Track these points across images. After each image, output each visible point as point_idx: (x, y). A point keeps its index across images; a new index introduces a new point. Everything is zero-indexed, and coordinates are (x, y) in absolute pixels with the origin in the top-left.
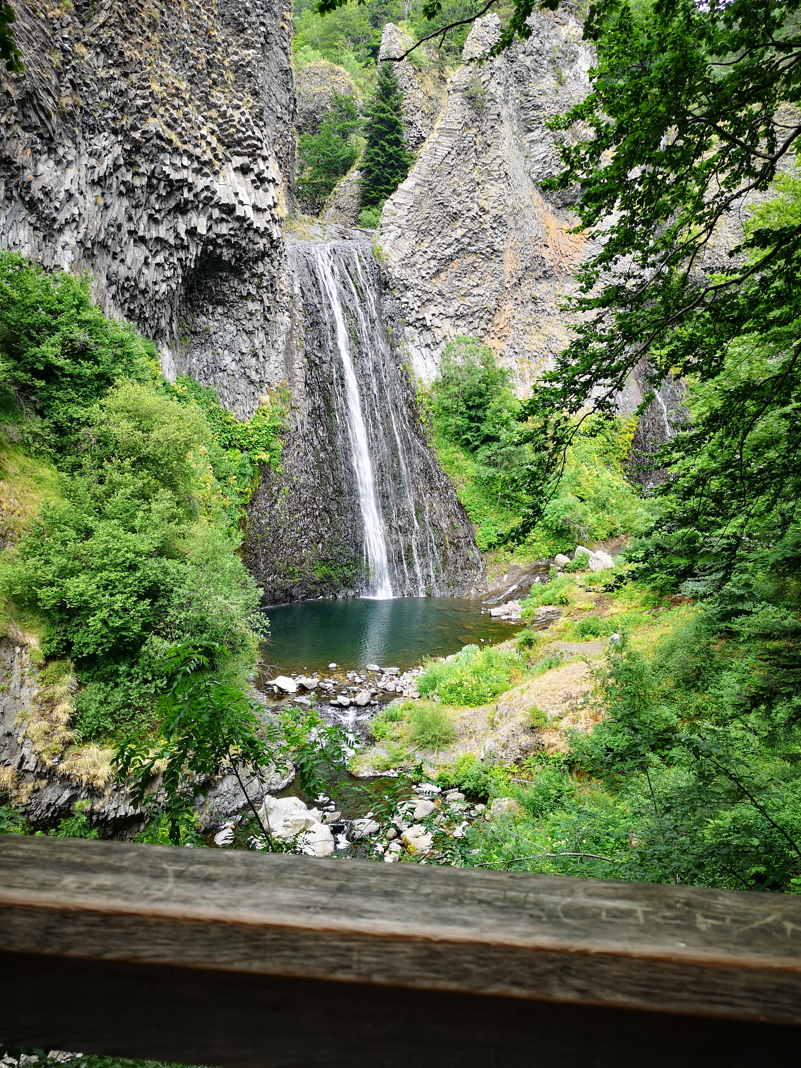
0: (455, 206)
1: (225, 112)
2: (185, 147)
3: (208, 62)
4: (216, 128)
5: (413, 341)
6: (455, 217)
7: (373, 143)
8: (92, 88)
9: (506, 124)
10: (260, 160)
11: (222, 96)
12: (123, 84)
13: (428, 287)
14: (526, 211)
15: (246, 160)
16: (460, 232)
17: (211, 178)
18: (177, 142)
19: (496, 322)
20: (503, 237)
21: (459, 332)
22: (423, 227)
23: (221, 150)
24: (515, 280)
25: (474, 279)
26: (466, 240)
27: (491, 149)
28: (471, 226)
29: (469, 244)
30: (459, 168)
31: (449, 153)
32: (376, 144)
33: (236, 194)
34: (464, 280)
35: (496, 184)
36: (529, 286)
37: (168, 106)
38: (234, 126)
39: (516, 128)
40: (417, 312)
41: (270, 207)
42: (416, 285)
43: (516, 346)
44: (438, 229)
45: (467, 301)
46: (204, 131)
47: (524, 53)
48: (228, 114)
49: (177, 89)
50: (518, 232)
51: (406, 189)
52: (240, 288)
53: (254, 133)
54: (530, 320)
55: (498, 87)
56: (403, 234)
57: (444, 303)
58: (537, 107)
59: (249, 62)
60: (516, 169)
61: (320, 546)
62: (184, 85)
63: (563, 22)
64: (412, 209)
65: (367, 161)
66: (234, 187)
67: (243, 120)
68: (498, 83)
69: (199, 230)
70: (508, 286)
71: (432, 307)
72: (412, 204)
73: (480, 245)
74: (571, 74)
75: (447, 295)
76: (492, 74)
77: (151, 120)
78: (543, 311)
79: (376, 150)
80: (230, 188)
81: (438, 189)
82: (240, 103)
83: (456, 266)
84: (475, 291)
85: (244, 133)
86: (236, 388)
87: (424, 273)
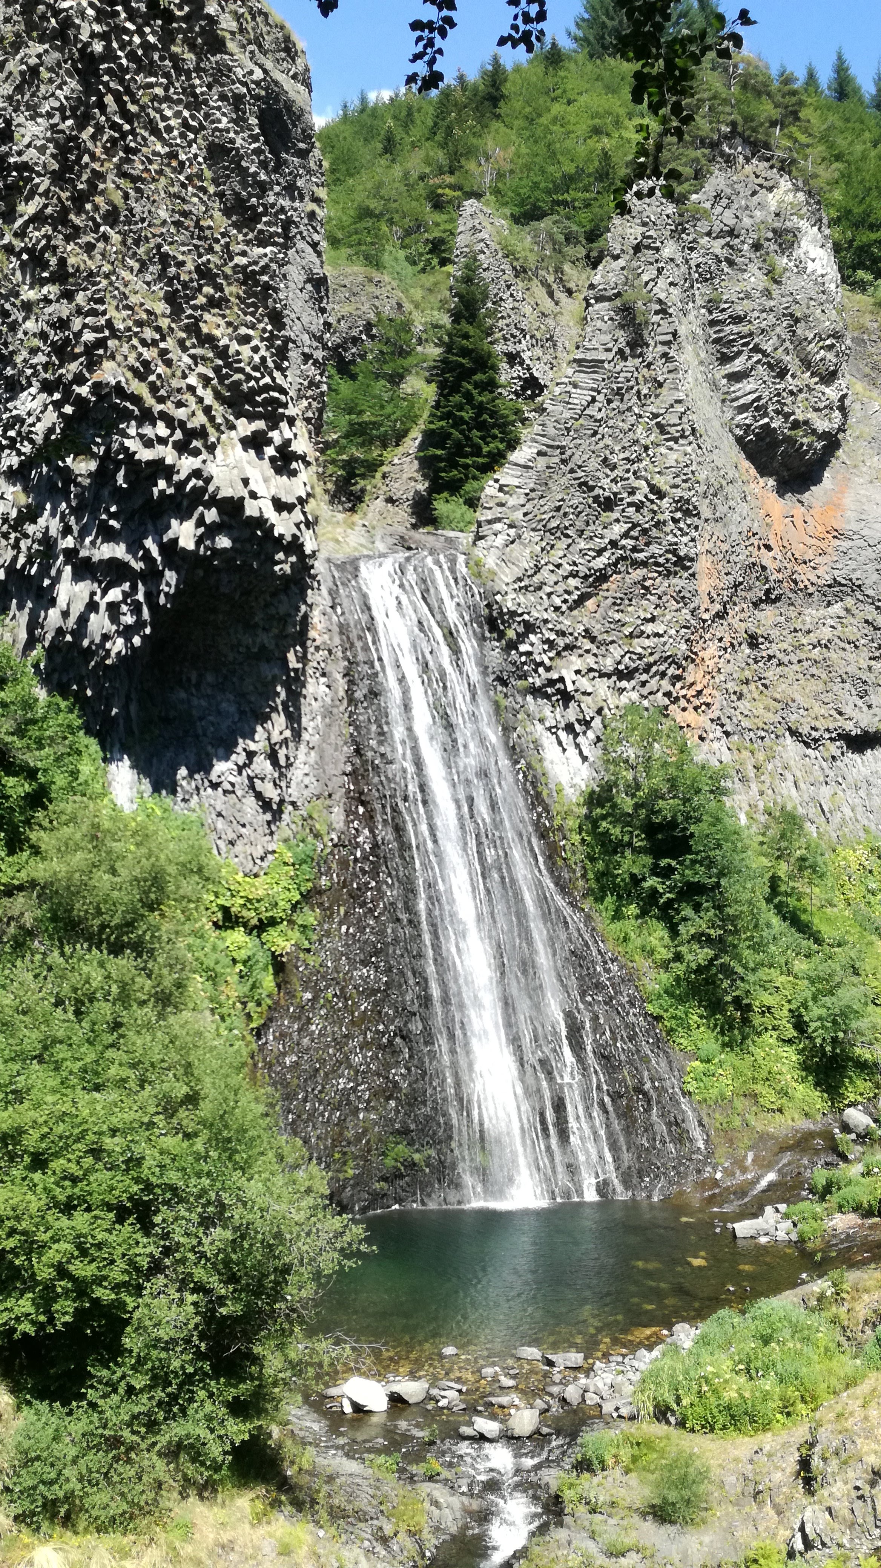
0: (606, 486)
1: (227, 347)
2: (161, 407)
3: (198, 268)
4: (211, 375)
5: (541, 721)
6: (608, 504)
7: (446, 389)
8: (13, 317)
9: (689, 348)
10: (284, 425)
11: (222, 322)
12: (64, 309)
13: (566, 623)
14: (729, 489)
15: (260, 425)
16: (618, 530)
17: (204, 455)
18: (149, 401)
19: (690, 679)
20: (694, 533)
21: (624, 699)
22: (554, 524)
23: (219, 410)
24: (718, 607)
25: (647, 607)
26: (629, 543)
27: (664, 391)
28: (637, 518)
29: (635, 549)
30: (611, 423)
31: (594, 400)
32: (455, 388)
33: (246, 482)
34: (630, 609)
35: (675, 447)
36: (742, 616)
37: (135, 341)
38: (241, 370)
39: (703, 355)
40: (548, 669)
41: (302, 501)
42: (546, 621)
43: (725, 720)
44: (580, 524)
45: (638, 645)
46: (192, 380)
47: (709, 234)
48: (231, 351)
49: (149, 313)
50: (719, 525)
51: (522, 462)
52: (247, 640)
53: (273, 379)
54: (748, 674)
55: (672, 289)
56: (519, 537)
57: (595, 651)
58: (737, 320)
59: (267, 266)
60: (709, 420)
61: (392, 1103)
62: (161, 307)
63: (770, 184)
64: (533, 495)
65: (441, 419)
66: (242, 469)
67: (257, 359)
68: (671, 284)
69: (182, 543)
70: (706, 616)
71: (574, 658)
72: (532, 485)
73: (654, 549)
74: (791, 264)
75: (600, 638)
76: (660, 271)
77: (107, 365)
78: (770, 658)
79: (457, 398)
80: (235, 471)
81: (577, 459)
82: (251, 332)
83: (614, 586)
84: (649, 628)
85: (257, 380)
86: (237, 815)
87: (558, 601)
